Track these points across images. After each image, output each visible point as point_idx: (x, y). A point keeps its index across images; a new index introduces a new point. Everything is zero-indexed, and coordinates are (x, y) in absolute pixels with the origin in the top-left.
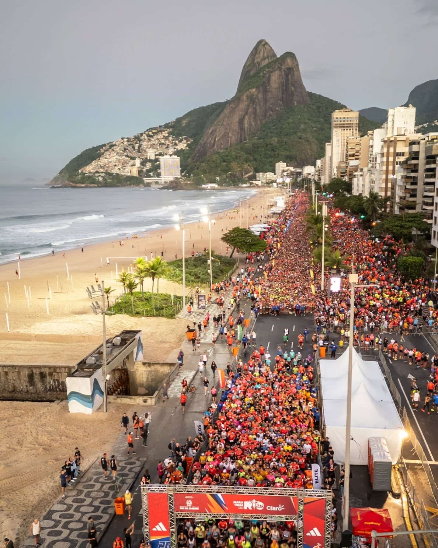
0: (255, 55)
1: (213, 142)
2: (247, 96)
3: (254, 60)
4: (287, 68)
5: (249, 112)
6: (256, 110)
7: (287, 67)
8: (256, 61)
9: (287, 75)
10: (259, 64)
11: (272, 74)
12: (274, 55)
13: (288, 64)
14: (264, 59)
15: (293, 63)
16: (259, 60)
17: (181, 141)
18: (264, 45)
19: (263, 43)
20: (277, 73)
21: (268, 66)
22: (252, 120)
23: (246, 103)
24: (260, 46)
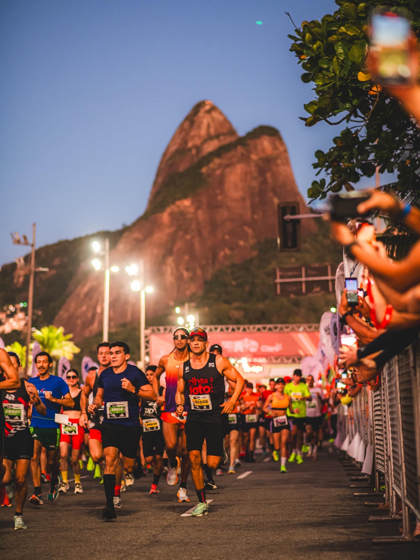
0: (187, 133)
1: (90, 315)
2: (171, 214)
3: (185, 142)
4: (261, 159)
5: (175, 249)
6: (192, 245)
7: (263, 155)
8: (190, 144)
9: (262, 172)
10: (198, 148)
11: (228, 170)
12: (232, 132)
13: (263, 150)
14: (210, 138)
15: (275, 148)
16: (198, 142)
17: (12, 315)
18: (209, 112)
19: (207, 107)
20: (240, 168)
21: (218, 153)
22: (182, 268)
23: (168, 231)
24: (201, 113)
